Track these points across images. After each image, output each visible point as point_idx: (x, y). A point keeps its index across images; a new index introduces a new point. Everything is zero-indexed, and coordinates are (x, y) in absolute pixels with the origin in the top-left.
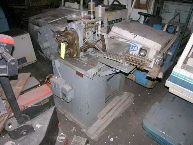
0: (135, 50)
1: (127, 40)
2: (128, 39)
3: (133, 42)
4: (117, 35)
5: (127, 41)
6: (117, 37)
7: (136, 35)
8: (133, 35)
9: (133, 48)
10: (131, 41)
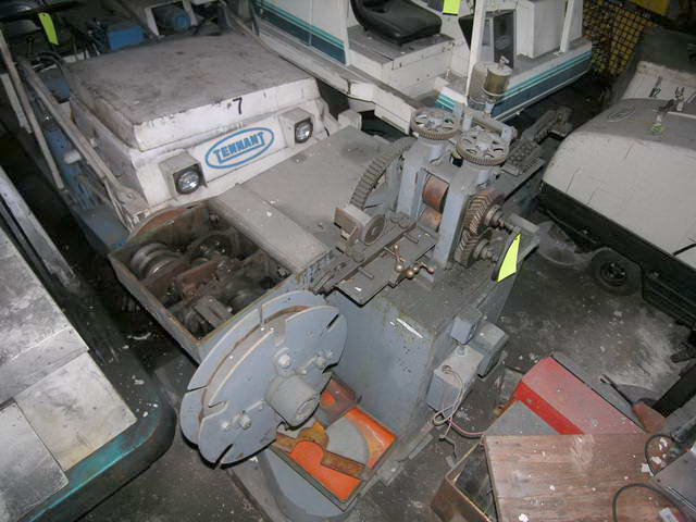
0: (267, 143)
1: (221, 134)
2: (221, 130)
3: (244, 126)
4: (171, 146)
5: (223, 137)
6: (177, 152)
7: (241, 99)
8: (229, 105)
9: (260, 143)
10: (236, 129)
